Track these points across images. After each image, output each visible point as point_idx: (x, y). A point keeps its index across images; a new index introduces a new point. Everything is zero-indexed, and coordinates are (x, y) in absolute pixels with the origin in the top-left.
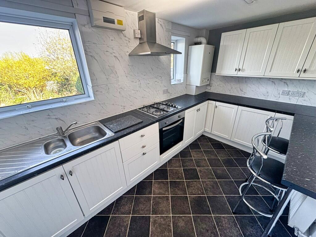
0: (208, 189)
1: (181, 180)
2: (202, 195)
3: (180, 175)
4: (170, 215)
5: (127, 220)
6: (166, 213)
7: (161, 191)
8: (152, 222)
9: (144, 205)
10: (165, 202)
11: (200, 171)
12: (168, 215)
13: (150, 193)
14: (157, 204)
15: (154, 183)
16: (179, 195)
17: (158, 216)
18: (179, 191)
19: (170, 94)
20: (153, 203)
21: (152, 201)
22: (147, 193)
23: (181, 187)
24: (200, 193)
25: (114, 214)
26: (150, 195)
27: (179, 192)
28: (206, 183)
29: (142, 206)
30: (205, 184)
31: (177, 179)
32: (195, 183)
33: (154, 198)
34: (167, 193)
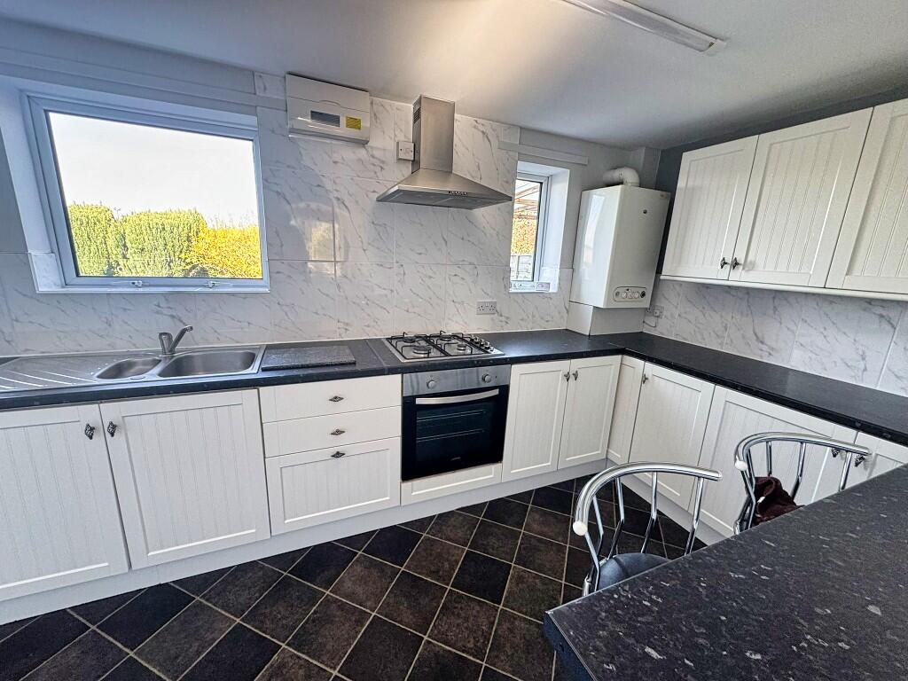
0: (508, 645)
1: (438, 580)
2: (471, 658)
3: (447, 565)
4: (332, 671)
5: (221, 630)
6: (325, 659)
7: (359, 590)
8: (272, 665)
9: (290, 609)
10: (347, 625)
11: (520, 579)
12: (328, 669)
13: (327, 584)
14: (322, 620)
15: (357, 560)
16: (400, 622)
17: (299, 657)
18: (409, 612)
19: (503, 319)
20: (315, 612)
21: (314, 608)
22: (318, 581)
23: (424, 601)
24: (471, 645)
25: (207, 600)
26: (324, 589)
27: (407, 616)
28: (513, 623)
29: (281, 609)
30: (506, 625)
31: (427, 576)
32: (478, 608)
33: (328, 601)
34: (369, 604)
